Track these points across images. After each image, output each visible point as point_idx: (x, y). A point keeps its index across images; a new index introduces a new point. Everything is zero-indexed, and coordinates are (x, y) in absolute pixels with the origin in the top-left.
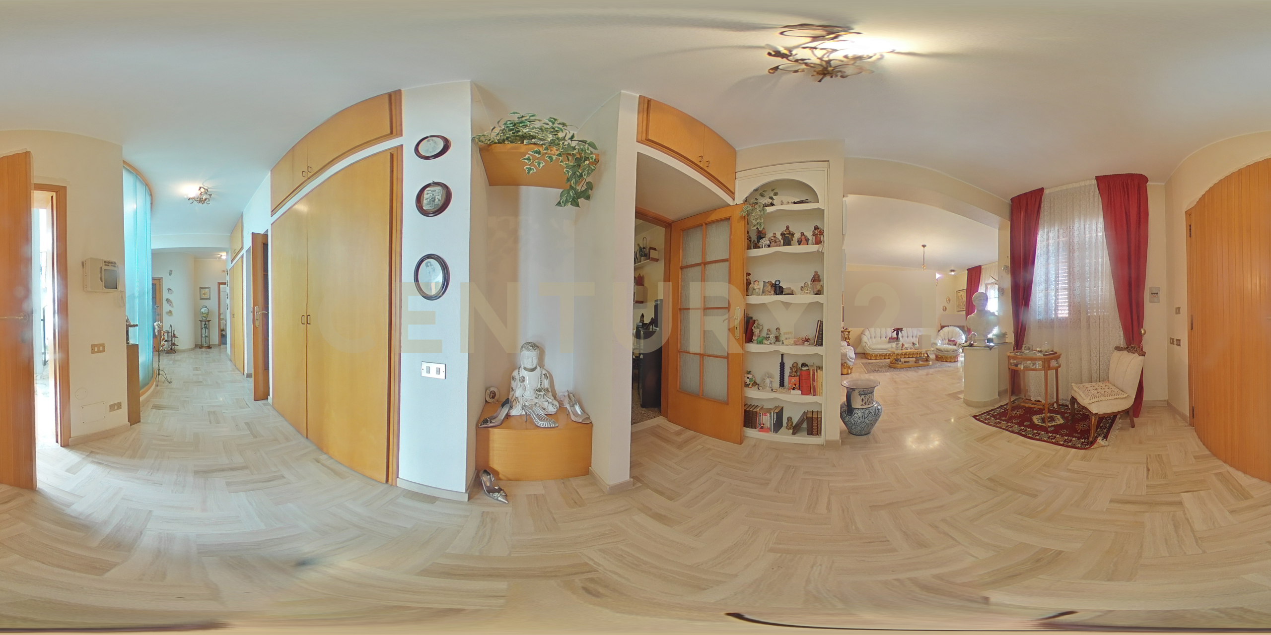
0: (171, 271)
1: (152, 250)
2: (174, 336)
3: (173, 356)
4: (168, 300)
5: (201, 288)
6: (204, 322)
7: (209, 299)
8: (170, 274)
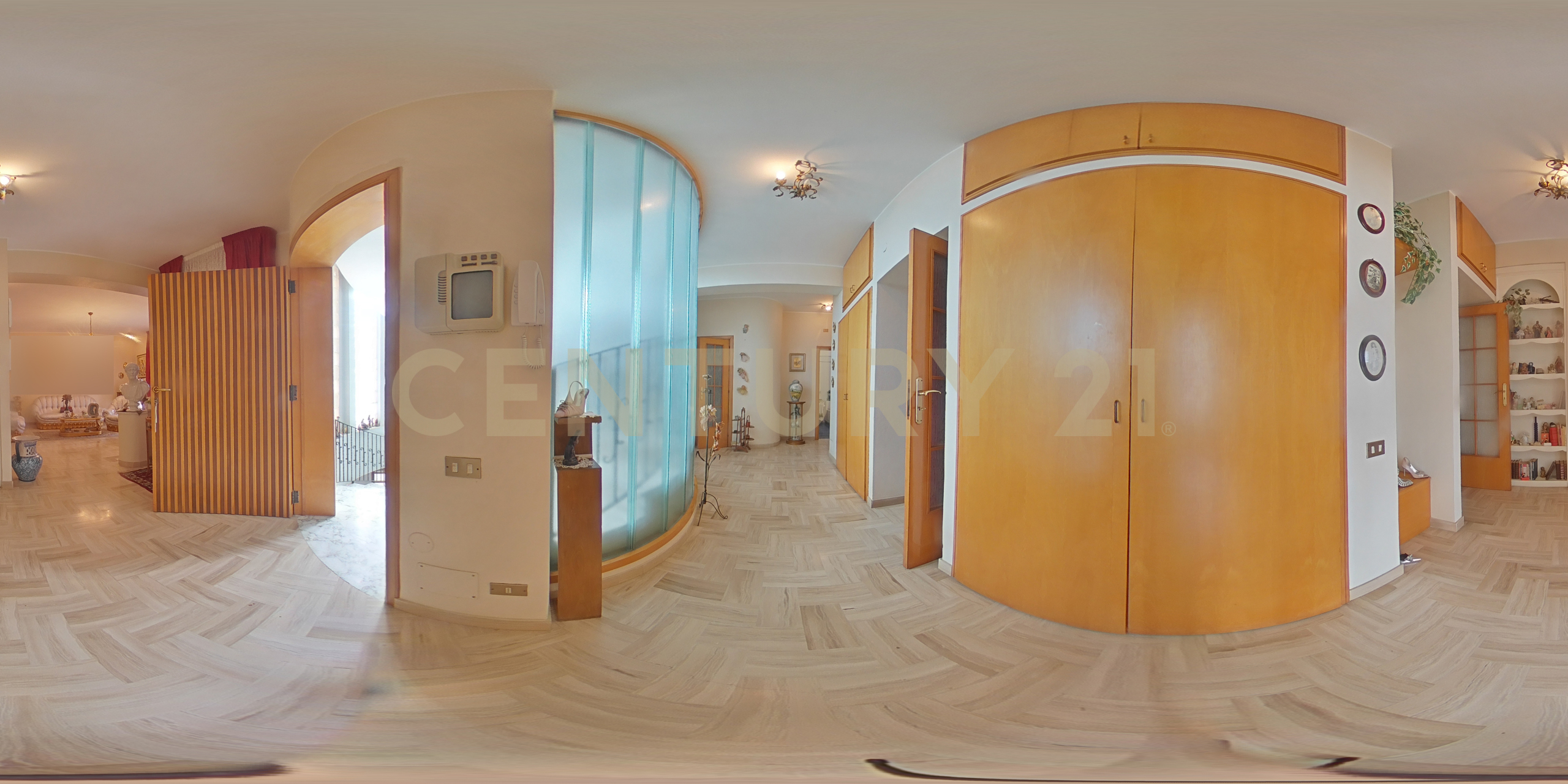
0: (747, 326)
1: (699, 290)
2: (748, 425)
3: (743, 457)
4: (741, 372)
5: (792, 355)
6: (795, 405)
7: (804, 370)
8: (745, 331)
